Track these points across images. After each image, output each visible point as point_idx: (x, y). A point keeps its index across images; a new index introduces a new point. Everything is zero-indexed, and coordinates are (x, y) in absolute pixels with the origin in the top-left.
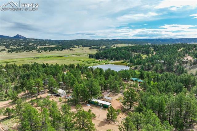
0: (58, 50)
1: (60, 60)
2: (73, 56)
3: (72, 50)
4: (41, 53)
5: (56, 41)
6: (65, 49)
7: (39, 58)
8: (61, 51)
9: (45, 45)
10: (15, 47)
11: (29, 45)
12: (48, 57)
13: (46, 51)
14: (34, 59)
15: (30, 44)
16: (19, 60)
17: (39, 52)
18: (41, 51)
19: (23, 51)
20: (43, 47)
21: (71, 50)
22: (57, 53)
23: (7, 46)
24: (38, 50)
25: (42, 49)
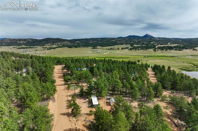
0: (176, 50)
1: (169, 60)
2: (190, 57)
3: (196, 50)
4: (156, 52)
5: (182, 40)
6: (186, 49)
7: (150, 56)
8: (180, 50)
9: (167, 44)
10: (137, 46)
11: (150, 44)
12: (159, 56)
13: (163, 50)
14: (145, 57)
15: (152, 43)
16: (132, 57)
17: (155, 51)
18: (157, 50)
19: (141, 50)
20: (162, 46)
21: (194, 50)
22: (173, 53)
23: (132, 45)
24: (154, 49)
25: (159, 48)
